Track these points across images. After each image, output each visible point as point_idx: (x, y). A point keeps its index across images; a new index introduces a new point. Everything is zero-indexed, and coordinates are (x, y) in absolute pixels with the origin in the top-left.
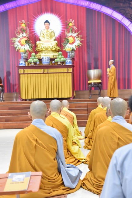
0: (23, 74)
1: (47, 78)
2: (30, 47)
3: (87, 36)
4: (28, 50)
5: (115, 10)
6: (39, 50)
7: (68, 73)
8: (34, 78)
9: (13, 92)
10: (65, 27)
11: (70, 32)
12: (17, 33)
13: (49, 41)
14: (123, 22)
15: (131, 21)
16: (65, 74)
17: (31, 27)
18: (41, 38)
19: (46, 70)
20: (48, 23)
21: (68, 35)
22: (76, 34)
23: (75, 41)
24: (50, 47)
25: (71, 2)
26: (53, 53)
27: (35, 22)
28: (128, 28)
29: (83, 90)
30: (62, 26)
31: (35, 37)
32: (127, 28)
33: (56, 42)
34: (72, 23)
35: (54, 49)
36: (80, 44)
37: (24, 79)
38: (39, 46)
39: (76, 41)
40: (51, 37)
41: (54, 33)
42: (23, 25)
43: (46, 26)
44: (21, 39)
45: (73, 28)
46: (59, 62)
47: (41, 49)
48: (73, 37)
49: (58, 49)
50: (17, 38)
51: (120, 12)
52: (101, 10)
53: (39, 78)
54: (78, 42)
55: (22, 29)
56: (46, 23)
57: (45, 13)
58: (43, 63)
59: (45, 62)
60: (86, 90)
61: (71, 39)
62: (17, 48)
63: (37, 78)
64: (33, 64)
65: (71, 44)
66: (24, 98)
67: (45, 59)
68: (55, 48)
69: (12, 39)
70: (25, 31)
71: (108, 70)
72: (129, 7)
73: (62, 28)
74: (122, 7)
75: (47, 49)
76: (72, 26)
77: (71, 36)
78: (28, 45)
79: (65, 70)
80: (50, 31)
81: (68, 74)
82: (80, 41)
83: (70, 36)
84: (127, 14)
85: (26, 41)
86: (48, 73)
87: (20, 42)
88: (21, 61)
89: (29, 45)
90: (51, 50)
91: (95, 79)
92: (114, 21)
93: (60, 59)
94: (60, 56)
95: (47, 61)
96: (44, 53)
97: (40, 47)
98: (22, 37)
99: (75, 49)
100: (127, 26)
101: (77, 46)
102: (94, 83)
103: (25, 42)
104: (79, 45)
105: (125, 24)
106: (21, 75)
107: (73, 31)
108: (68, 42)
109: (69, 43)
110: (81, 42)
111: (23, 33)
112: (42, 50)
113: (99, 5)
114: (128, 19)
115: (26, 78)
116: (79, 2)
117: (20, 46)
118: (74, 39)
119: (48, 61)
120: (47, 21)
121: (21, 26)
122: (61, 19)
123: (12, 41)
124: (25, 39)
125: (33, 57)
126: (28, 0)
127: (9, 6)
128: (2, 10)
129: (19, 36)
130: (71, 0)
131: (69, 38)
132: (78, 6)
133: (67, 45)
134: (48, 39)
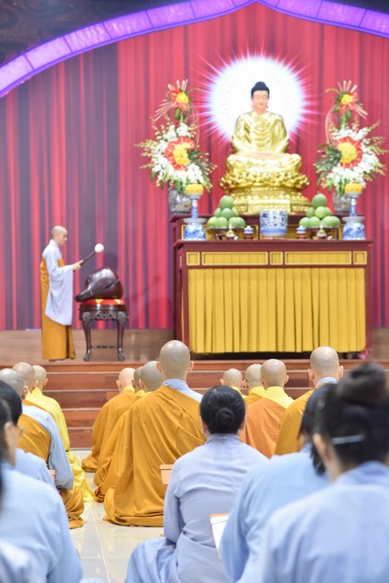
0: (201, 267)
1: (280, 282)
2: (203, 174)
7: (352, 266)
8: (236, 282)
10: (315, 103)
11: (343, 126)
12: (157, 123)
13: (269, 155)
16: (342, 271)
17: (196, 102)
19: (278, 258)
20: (265, 92)
21: (334, 134)
22: (365, 131)
23: (360, 156)
24: (278, 177)
25: (337, 19)
27: (212, 86)
30: (307, 99)
31: (210, 138)
33: (296, 158)
34: (350, 94)
36: (380, 168)
37: (200, 284)
39: (364, 156)
40: (274, 140)
42: (183, 98)
43: (261, 100)
44: (171, 146)
45: (353, 112)
46: (321, 231)
47: (248, 181)
48: (353, 142)
50: (158, 141)
54: (370, 162)
55: (178, 111)
56: (257, 93)
57: (246, 55)
58: (267, 231)
59: (273, 227)
61: (347, 150)
62: (160, 177)
63: (244, 284)
64: (231, 234)
65: (347, 166)
66: (200, 350)
67: (272, 220)
69: (142, 145)
70: (184, 117)
73: (307, 107)
76: (352, 103)
77: (347, 138)
78: (198, 167)
79: (343, 257)
80: (272, 120)
81: (353, 270)
82: (379, 157)
83: (344, 140)
85: (190, 152)
86: (284, 267)
87: (168, 155)
88: (191, 223)
89: (201, 168)
90: (282, 187)
93: (321, 219)
94: (321, 210)
95: (279, 227)
98: (176, 139)
99: (363, 184)
101: (369, 174)
103: (186, 155)
104: (378, 171)
106: (192, 272)
107: (353, 121)
108: (338, 159)
109: (342, 164)
110: (381, 158)
111: (177, 125)
115: (209, 282)
116: (370, 20)
117: (170, 170)
118: (359, 149)
119: (282, 225)
120: (261, 86)
121: (172, 99)
122: (301, 77)
123: (142, 150)
124: (188, 145)
125: (227, 210)
126: (189, 10)
127: (122, 26)
128: (96, 41)
129: (165, 136)
130: (341, 13)
131: (341, 147)
132: (364, 34)
133: (335, 170)
134: (263, 146)
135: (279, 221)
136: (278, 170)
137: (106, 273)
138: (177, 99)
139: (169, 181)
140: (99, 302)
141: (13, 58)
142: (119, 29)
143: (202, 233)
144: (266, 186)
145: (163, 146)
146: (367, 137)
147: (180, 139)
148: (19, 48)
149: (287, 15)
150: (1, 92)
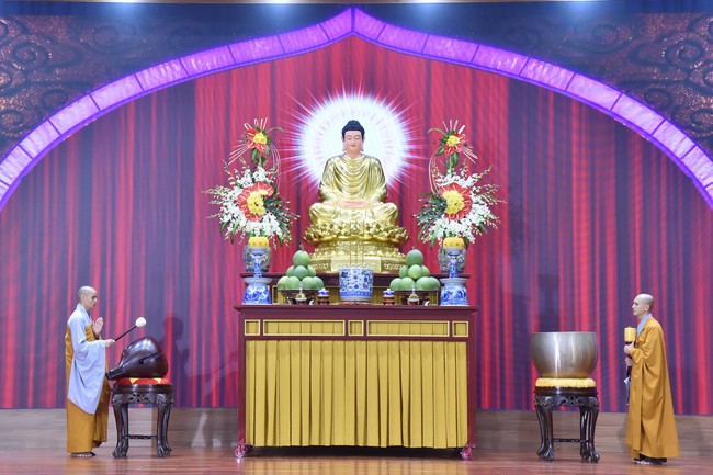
0: (261, 338)
1: (361, 358)
2: (281, 225)
3: (510, 189)
4: (276, 237)
5: (628, 94)
6: (320, 237)
7: (451, 339)
8: (306, 357)
9: (199, 405)
10: (421, 147)
11: (449, 171)
12: (231, 168)
13: (360, 204)
14: (660, 139)
15: (693, 139)
16: (438, 345)
17: (282, 145)
18: (325, 190)
19: (358, 328)
20: (358, 133)
21: (439, 180)
22: (470, 181)
23: (468, 206)
24: (368, 228)
25: (446, 55)
26: (380, 252)
27: (302, 128)
28: (682, 163)
29: (493, 406)
31: (299, 185)
32: (678, 164)
33: (392, 206)
34: (457, 135)
35: (383, 237)
36: (492, 221)
37: (261, 359)
38: (320, 222)
39: (474, 206)
40: (369, 187)
41: (381, 170)
42: (260, 138)
43: (353, 141)
44: (246, 191)
45: (461, 155)
46: (413, 295)
47: (331, 233)
48: (459, 189)
49: (397, 236)
50: (232, 188)
51: (648, 102)
52: (569, 90)
53: (328, 359)
54: (480, 213)
55: (255, 153)
57: (341, 94)
58: (345, 294)
59: (355, 289)
60: (503, 407)
61: (453, 199)
62: (230, 229)
63: (316, 360)
64: (302, 297)
65: (453, 217)
66: (260, 443)
67: (351, 277)
68: (387, 230)
69: (210, 191)
70: (263, 159)
71: (629, 334)
72: (687, 83)
73: (411, 152)
74: (656, 82)
75: (353, 236)
76: (459, 145)
77: (453, 187)
78: (273, 217)
79: (440, 328)
80: (366, 163)
81: (452, 344)
82: (490, 207)
83: (451, 187)
84: (678, 108)
85: (267, 200)
86: (366, 338)
87: (241, 203)
88: (253, 284)
89: (278, 218)
91: (571, 371)
92: (623, 132)
93: (415, 280)
94: (415, 268)
95: (361, 288)
96: (341, 253)
97: (328, 228)
98: (252, 185)
99: (472, 239)
100: (679, 154)
101: (479, 227)
102: (562, 389)
103: (261, 203)
104: (489, 223)
105: (672, 148)
106: (251, 345)
107: (462, 166)
108: (443, 209)
109: (447, 215)
110: (494, 209)
111: (254, 169)
112: (334, 240)
113: (563, 72)
114: (682, 127)
115: (272, 357)
116: (483, 56)
117: (243, 221)
118: (467, 198)
119: (365, 286)
120: (353, 126)
121: (248, 140)
122: (405, 117)
123: (211, 197)
124: (265, 192)
125: (301, 268)
126: (276, 44)
127: (197, 63)
128: (171, 79)
129: (238, 181)
130: (450, 48)
131: (446, 195)
132: (477, 71)
133: (438, 222)
134: (356, 193)
135: (360, 282)
136: (369, 221)
137: (147, 345)
138: (254, 140)
139: (240, 233)
140: (133, 380)
141: (78, 99)
142: (197, 65)
143: (265, 296)
144: (354, 239)
145: (236, 192)
146: (477, 184)
147: (256, 185)
148: (86, 88)
149: (389, 49)
150: (61, 136)
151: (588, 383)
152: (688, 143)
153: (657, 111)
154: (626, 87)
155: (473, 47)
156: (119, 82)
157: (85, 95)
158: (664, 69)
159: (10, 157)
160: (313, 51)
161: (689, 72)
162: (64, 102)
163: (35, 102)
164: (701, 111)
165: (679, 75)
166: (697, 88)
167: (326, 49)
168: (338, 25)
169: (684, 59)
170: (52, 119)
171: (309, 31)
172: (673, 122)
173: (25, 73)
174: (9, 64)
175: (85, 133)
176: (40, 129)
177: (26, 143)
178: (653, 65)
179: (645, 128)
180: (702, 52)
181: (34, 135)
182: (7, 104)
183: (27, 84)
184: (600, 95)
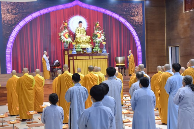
1: (92, 62)
7: (105, 59)
8: (83, 62)
11: (97, 30)
15: (130, 24)
16: (103, 60)
19: (91, 57)
21: (96, 32)
23: (101, 36)
25: (93, 9)
27: (69, 22)
30: (87, 24)
32: (128, 28)
33: (89, 36)
34: (98, 24)
35: (87, 41)
40: (84, 33)
42: (66, 24)
43: (81, 25)
45: (99, 27)
47: (81, 41)
48: (99, 33)
51: (124, 18)
52: (112, 15)
53: (87, 63)
55: (65, 27)
56: (80, 23)
58: (88, 52)
61: (99, 35)
62: (63, 41)
63: (85, 63)
65: (99, 38)
69: (58, 34)
71: (128, 57)
72: (129, 15)
73: (88, 26)
74: (124, 14)
78: (70, 38)
79: (103, 57)
80: (83, 29)
82: (104, 36)
83: (98, 33)
84: (128, 19)
86: (92, 59)
87: (64, 36)
90: (88, 42)
92: (120, 23)
94: (97, 47)
100: (128, 26)
101: (103, 40)
102: (121, 65)
103: (68, 36)
104: (105, 39)
106: (75, 60)
107: (99, 29)
108: (97, 37)
111: (65, 30)
113: (111, 12)
114: (128, 22)
115: (78, 62)
116: (99, 9)
117: (65, 39)
119: (91, 50)
122: (86, 20)
124: (68, 34)
125: (79, 47)
126: (64, 6)
127: (51, 9)
128: (46, 12)
129: (63, 32)
130: (93, 7)
131: (97, 34)
132: (98, 12)
133: (97, 39)
134: (82, 34)
136: (86, 39)
137: (57, 61)
140: (57, 67)
143: (76, 53)
144: (84, 42)
145: (63, 34)
146: (101, 32)
147: (66, 33)
148: (30, 13)
149: (83, 8)
150: (26, 23)
151: (124, 64)
152: (129, 25)
153: (125, 19)
154: (120, 15)
155: (97, 7)
156: (36, 13)
157: (30, 15)
158: (126, 12)
159: (17, 27)
160: (70, 8)
161: (129, 13)
162: (26, 16)
163: (21, 16)
164: (131, 19)
165: (128, 13)
166: (130, 15)
167: (73, 7)
168: (74, 3)
169: (129, 11)
170: (24, 19)
171: (70, 4)
172: (127, 21)
173: (19, 10)
174: (15, 9)
175: (31, 22)
176: (22, 21)
177: (20, 24)
178: (124, 11)
179: (123, 22)
180: (131, 10)
181: (21, 22)
182: (16, 16)
183: (19, 13)
184: (116, 16)
